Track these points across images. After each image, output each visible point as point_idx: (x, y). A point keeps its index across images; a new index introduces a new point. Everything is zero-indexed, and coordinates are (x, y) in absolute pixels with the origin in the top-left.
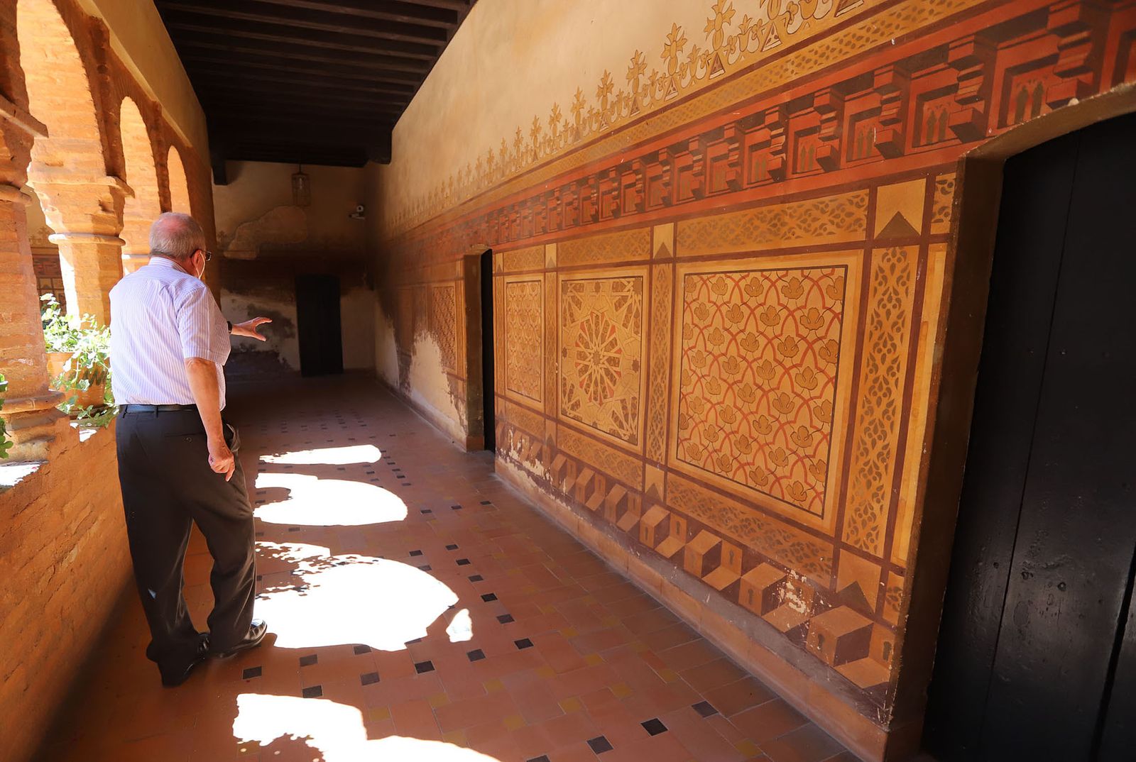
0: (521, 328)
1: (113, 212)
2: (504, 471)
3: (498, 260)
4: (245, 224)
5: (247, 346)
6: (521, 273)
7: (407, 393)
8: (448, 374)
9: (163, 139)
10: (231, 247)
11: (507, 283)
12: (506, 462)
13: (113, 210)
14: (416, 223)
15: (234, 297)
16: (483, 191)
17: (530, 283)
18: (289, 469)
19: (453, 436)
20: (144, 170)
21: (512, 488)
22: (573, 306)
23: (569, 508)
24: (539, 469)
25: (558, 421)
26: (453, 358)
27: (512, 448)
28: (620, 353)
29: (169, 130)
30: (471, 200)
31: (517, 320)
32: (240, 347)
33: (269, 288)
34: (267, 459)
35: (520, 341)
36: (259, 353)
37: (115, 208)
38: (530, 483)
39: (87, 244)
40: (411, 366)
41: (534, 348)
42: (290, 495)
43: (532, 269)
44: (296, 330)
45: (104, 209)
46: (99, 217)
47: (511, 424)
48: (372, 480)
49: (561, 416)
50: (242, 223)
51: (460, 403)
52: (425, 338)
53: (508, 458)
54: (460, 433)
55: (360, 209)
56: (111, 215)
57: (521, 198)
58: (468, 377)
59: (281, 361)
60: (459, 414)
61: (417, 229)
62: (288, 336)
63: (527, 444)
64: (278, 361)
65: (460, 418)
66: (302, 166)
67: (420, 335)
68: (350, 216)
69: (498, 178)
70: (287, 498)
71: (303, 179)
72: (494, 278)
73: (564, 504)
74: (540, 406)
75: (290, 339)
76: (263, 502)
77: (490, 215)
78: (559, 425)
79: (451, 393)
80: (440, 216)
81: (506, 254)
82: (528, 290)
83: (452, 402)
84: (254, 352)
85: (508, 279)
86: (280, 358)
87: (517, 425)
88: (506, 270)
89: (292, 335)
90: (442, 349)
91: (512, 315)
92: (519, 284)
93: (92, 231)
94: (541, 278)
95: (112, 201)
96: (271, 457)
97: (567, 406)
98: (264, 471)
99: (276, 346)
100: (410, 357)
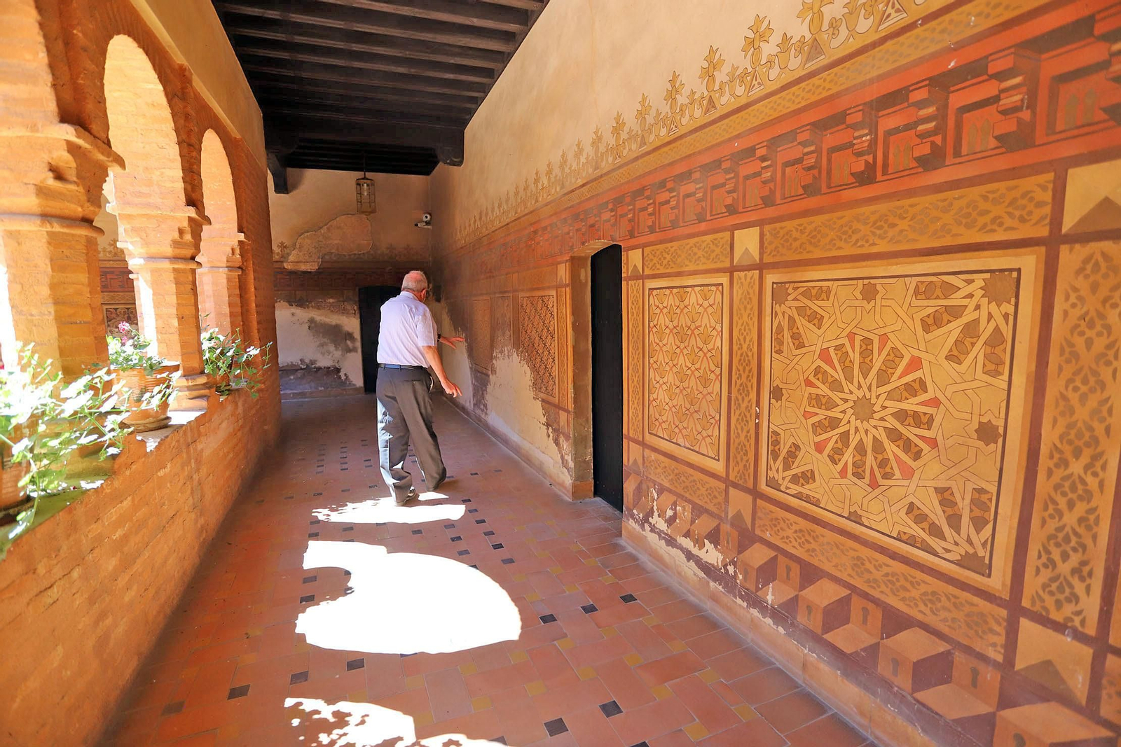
0: (678, 351)
1: (75, 182)
2: (640, 541)
3: (632, 260)
4: (306, 234)
5: (307, 361)
6: (679, 274)
7: (483, 416)
8: (543, 400)
9: (193, 113)
10: (291, 258)
11: (650, 289)
12: (644, 530)
13: (75, 179)
14: (497, 224)
15: (293, 309)
16: (605, 171)
17: (697, 289)
18: (349, 532)
19: (551, 477)
20: (162, 148)
21: (654, 567)
22: (801, 322)
23: (781, 629)
24: (712, 555)
25: (756, 494)
26: (551, 383)
27: (656, 514)
28: (938, 407)
29: (204, 108)
30: (584, 185)
31: (670, 341)
32: (300, 363)
33: (331, 300)
34: (322, 514)
35: (675, 370)
36: (319, 369)
37: (78, 176)
38: (691, 569)
39: (30, 231)
40: (489, 387)
41: (705, 381)
42: (350, 584)
43: (701, 267)
44: (358, 344)
45: (59, 176)
46: (50, 189)
47: (654, 482)
48: (461, 553)
49: (763, 487)
50: (302, 234)
51: (562, 439)
52: (508, 356)
53: (646, 525)
54: (561, 475)
55: (426, 217)
56: (72, 187)
57: (679, 169)
58: (575, 409)
59: (343, 377)
60: (560, 452)
61: (497, 232)
62: (350, 351)
63: (688, 515)
64: (340, 377)
65: (562, 457)
66: (367, 173)
67: (502, 352)
68: (416, 225)
69: (634, 148)
70: (346, 591)
71: (368, 185)
72: (624, 283)
73: (769, 621)
74: (719, 467)
75: (353, 354)
76: (310, 600)
77: (618, 201)
78: (758, 500)
79: (548, 425)
80: (531, 212)
81: (647, 250)
82: (693, 298)
83: (549, 436)
84: (315, 368)
85: (651, 284)
86: (342, 374)
87: (667, 485)
88: (647, 272)
89: (354, 350)
90: (534, 369)
91: (661, 334)
92: (675, 291)
93: (38, 210)
94: (724, 280)
95: (74, 165)
96: (326, 511)
97: (783, 477)
98: (315, 536)
99: (338, 361)
100: (488, 376)
